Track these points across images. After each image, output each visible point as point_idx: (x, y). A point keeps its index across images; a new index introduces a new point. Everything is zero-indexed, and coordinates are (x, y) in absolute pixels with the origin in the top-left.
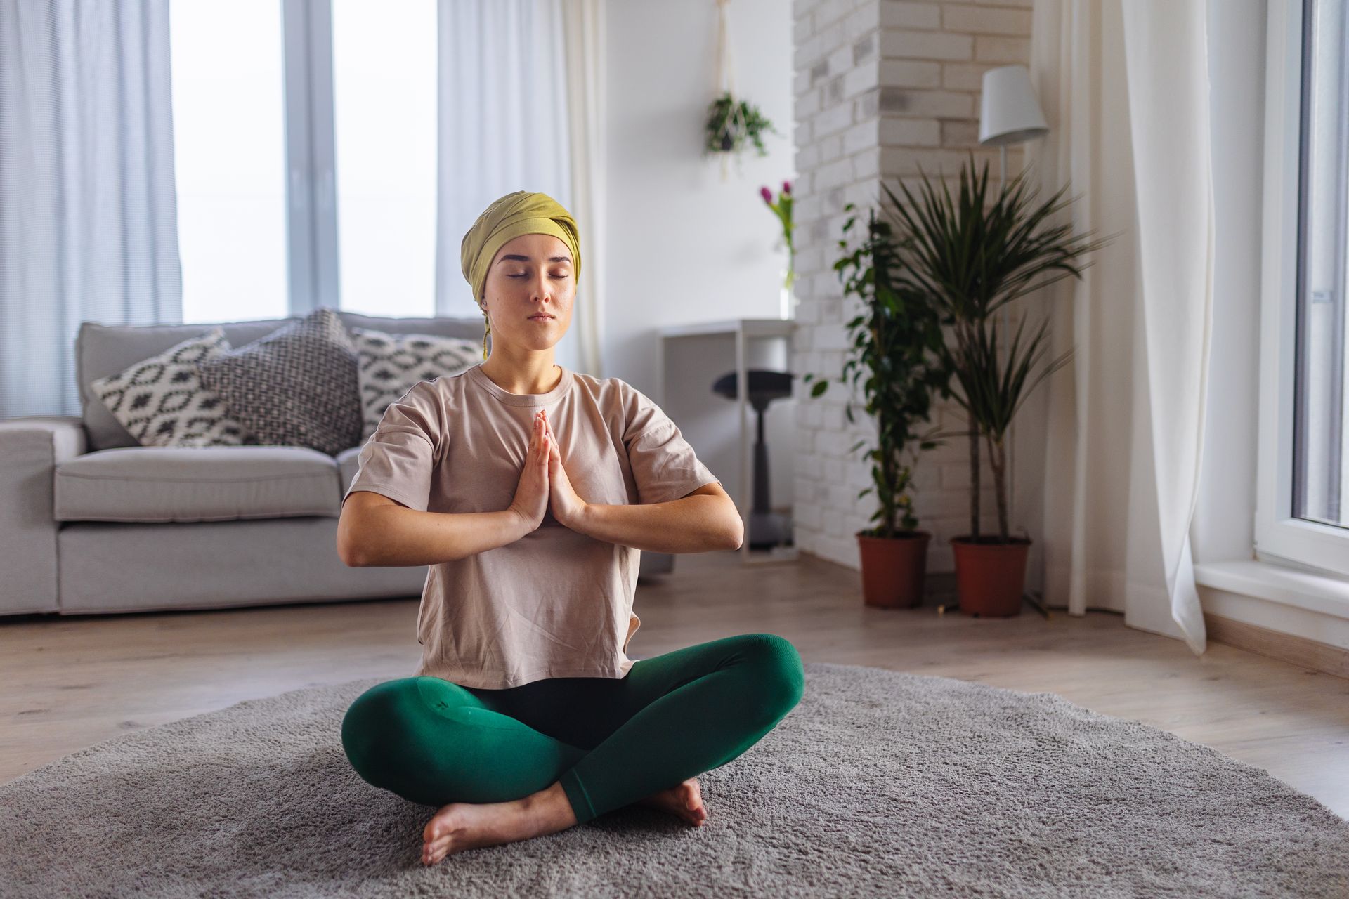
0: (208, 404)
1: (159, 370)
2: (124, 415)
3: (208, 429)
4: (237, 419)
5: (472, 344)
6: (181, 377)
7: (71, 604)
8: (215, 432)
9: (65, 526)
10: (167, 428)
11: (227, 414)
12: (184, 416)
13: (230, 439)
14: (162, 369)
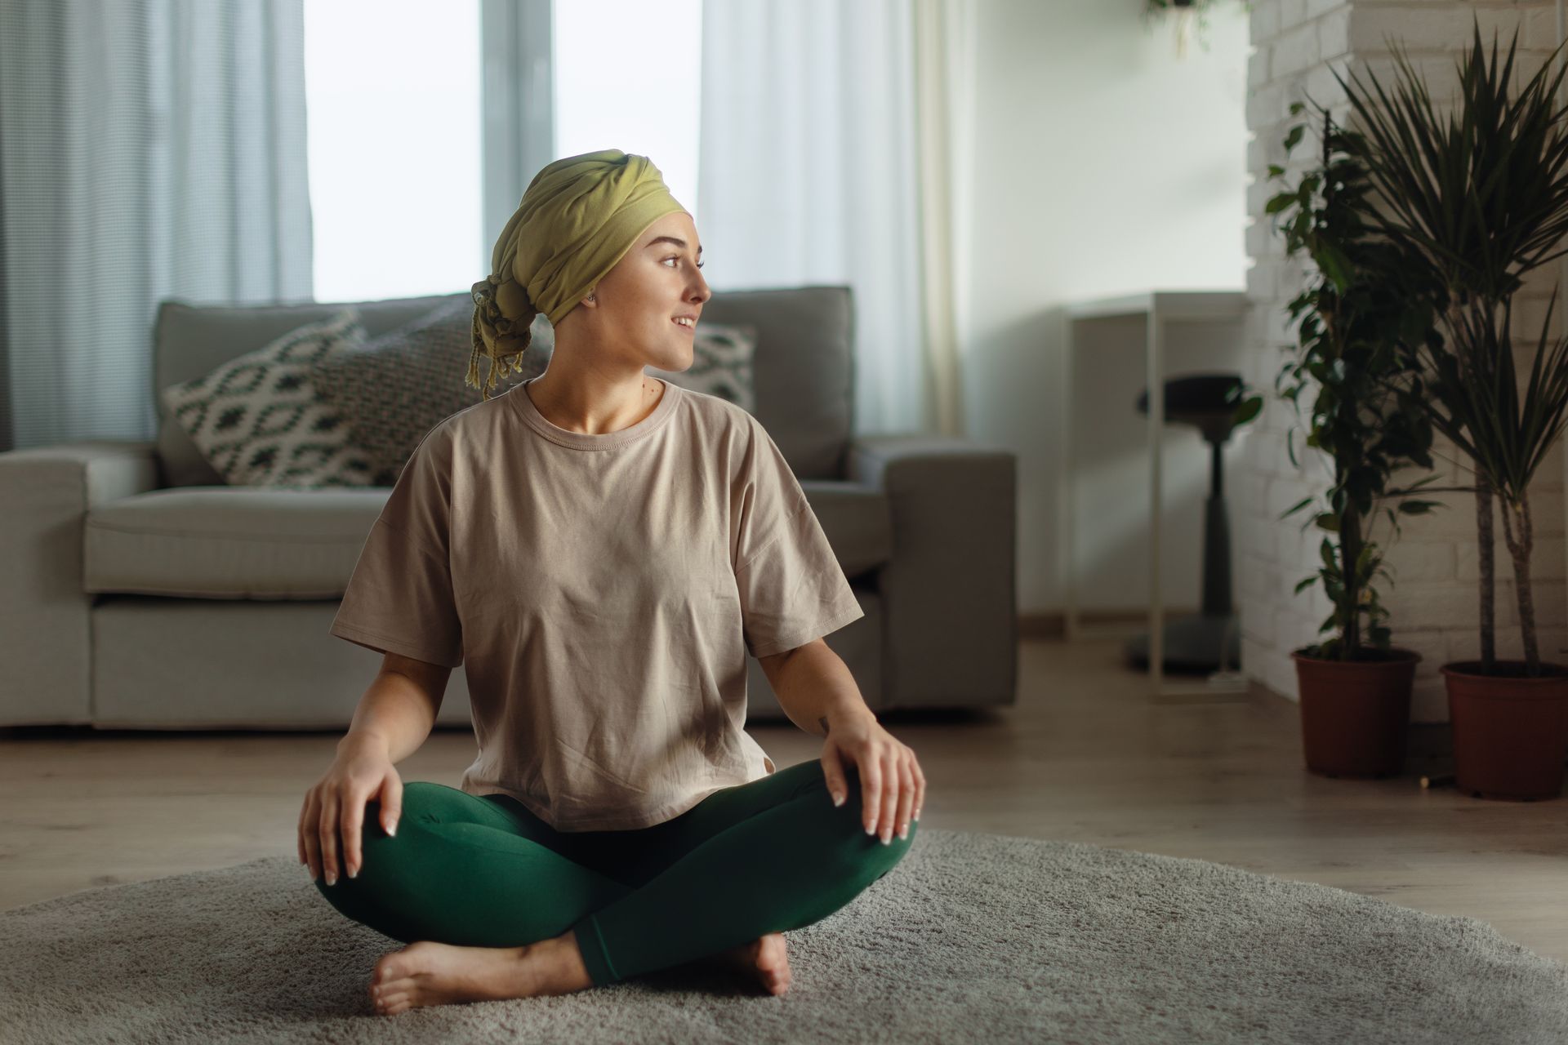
0: (325, 424)
1: (257, 372)
2: (207, 438)
3: (324, 460)
4: (365, 446)
5: (731, 334)
6: (289, 383)
7: (108, 714)
8: (333, 467)
9: (103, 600)
10: (264, 459)
11: (352, 440)
12: (288, 442)
13: (355, 477)
14: (263, 370)
